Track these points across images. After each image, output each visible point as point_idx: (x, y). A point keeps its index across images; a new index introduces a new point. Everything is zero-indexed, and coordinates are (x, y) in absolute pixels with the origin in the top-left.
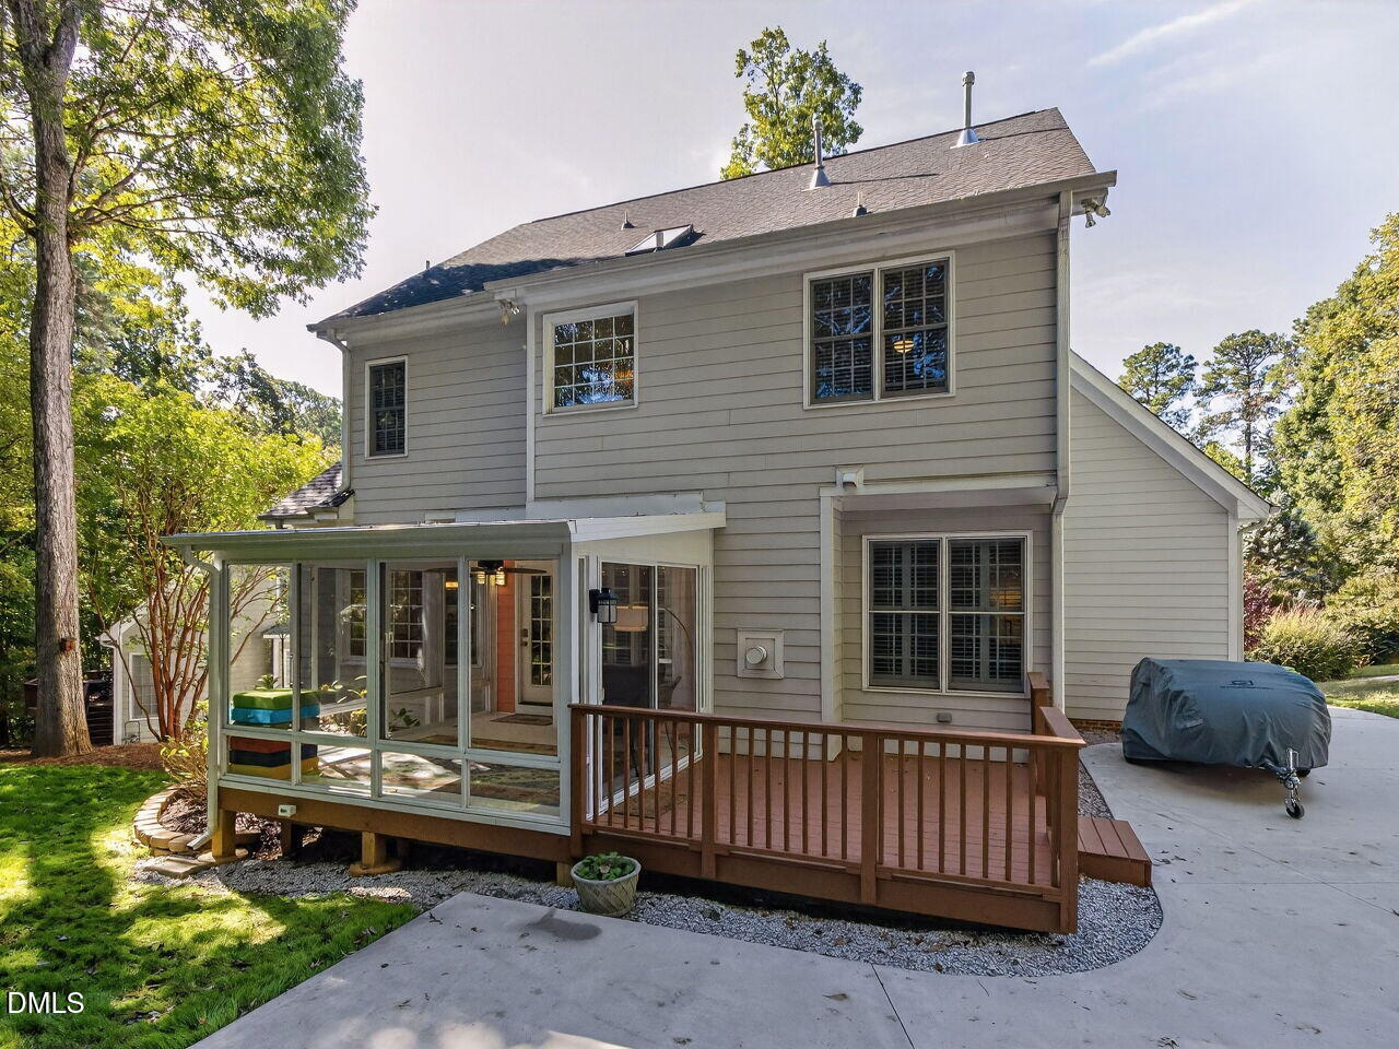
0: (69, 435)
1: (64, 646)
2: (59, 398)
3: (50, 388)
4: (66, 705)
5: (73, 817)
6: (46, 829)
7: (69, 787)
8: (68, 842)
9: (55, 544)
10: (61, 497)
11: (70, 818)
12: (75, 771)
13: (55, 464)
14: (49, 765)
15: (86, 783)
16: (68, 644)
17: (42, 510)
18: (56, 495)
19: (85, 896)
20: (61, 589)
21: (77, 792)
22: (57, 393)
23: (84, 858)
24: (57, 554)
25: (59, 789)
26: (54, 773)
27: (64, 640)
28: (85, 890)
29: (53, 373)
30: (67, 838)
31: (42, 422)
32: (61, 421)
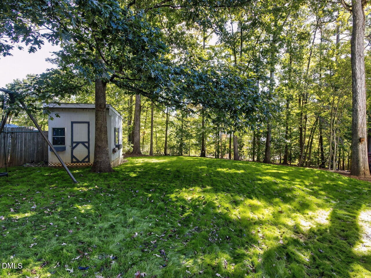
0: (363, 70)
1: (360, 140)
2: (360, 59)
3: (357, 56)
4: (361, 160)
5: (355, 198)
6: (343, 200)
7: (358, 187)
8: (347, 207)
9: (358, 106)
10: (361, 91)
11: (353, 198)
12: (362, 182)
13: (359, 81)
14: (354, 178)
15: (364, 187)
16: (362, 139)
17: (354, 96)
18: (359, 91)
19: (342, 234)
20: (360, 121)
21: (360, 190)
22: (359, 57)
23: (351, 216)
24: (359, 110)
25: (354, 187)
26: (355, 181)
27: (361, 138)
28: (343, 231)
29: (358, 51)
30: (348, 205)
31: (354, 68)
32: (360, 66)
